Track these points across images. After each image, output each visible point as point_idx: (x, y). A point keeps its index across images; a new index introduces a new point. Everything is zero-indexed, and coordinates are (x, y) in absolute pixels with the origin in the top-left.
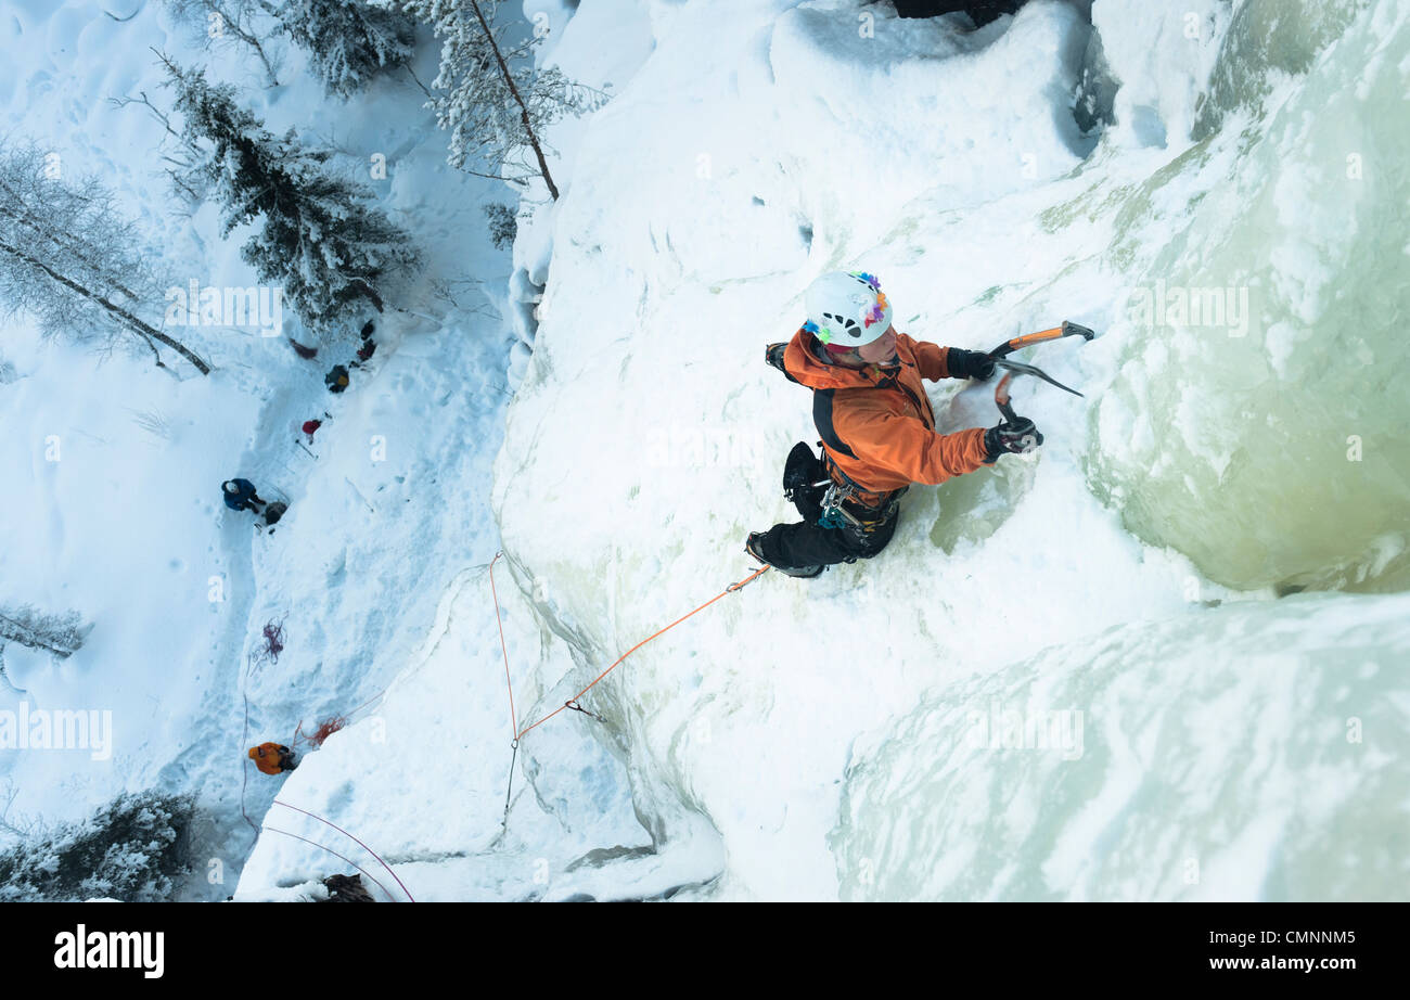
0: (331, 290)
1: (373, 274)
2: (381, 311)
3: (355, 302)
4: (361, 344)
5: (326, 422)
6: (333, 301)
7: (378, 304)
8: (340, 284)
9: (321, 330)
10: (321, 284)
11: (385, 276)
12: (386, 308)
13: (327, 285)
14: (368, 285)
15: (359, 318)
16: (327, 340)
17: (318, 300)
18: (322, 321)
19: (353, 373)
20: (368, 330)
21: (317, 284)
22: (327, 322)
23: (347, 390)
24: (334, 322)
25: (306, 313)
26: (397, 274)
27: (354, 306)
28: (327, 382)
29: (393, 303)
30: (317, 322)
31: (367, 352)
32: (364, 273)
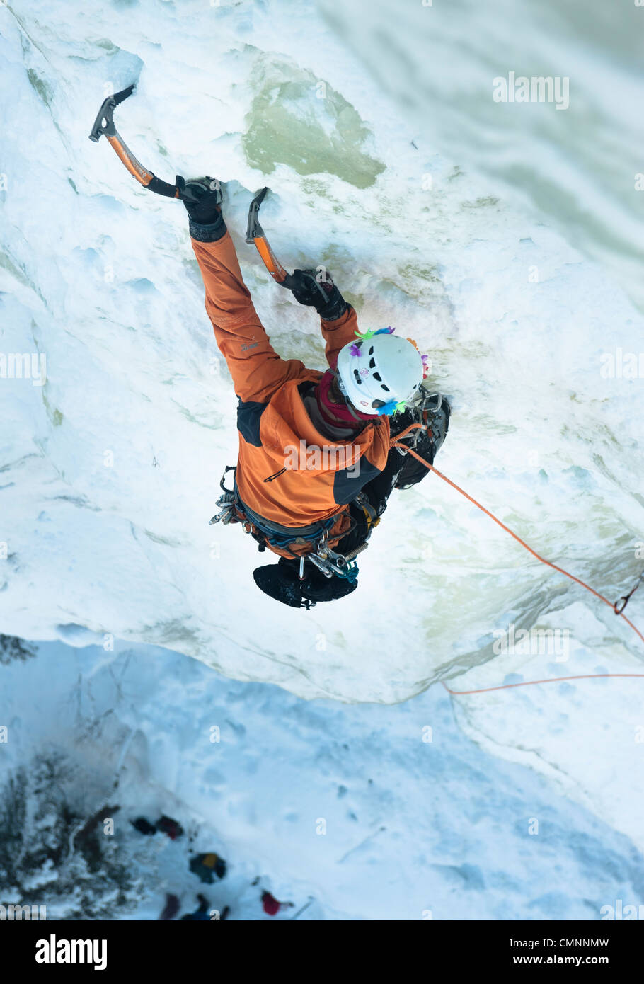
0: (86, 876)
1: (68, 816)
2: (116, 809)
3: (104, 844)
4: (161, 836)
5: (264, 885)
6: (102, 873)
7: (109, 811)
8: (79, 864)
9: (141, 890)
10: (77, 890)
11: (70, 801)
12: (112, 802)
13: (80, 882)
14: (81, 827)
15: (127, 837)
16: (153, 880)
17: (99, 892)
18: (129, 888)
19: (201, 847)
20: (143, 826)
21: (78, 896)
22: (130, 882)
23: (223, 856)
24: (131, 871)
25: (118, 909)
26: (68, 786)
27: (109, 847)
28: (211, 881)
29: (106, 793)
30: (130, 895)
31: (171, 827)
32: (66, 831)
